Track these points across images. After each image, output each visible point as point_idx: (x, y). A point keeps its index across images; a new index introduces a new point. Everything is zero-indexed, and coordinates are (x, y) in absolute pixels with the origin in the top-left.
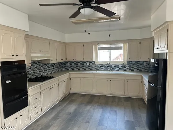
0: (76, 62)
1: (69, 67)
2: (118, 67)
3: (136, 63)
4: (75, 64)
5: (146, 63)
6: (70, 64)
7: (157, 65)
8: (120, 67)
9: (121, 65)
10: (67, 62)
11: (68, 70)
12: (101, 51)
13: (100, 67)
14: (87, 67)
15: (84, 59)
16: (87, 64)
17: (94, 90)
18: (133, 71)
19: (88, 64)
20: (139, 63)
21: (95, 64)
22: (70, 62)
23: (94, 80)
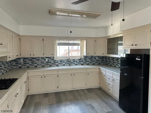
0: (32, 58)
1: (23, 64)
2: (76, 62)
3: (90, 58)
4: (30, 60)
5: (98, 57)
6: (23, 60)
7: (140, 60)
8: (78, 62)
9: (79, 60)
10: (20, 59)
11: (21, 67)
12: (61, 46)
13: (59, 62)
14: (45, 63)
15: (44, 54)
16: (45, 60)
17: (58, 87)
18: (88, 64)
19: (47, 60)
20: (93, 58)
21: (55, 59)
22: (24, 58)
23: (58, 76)
